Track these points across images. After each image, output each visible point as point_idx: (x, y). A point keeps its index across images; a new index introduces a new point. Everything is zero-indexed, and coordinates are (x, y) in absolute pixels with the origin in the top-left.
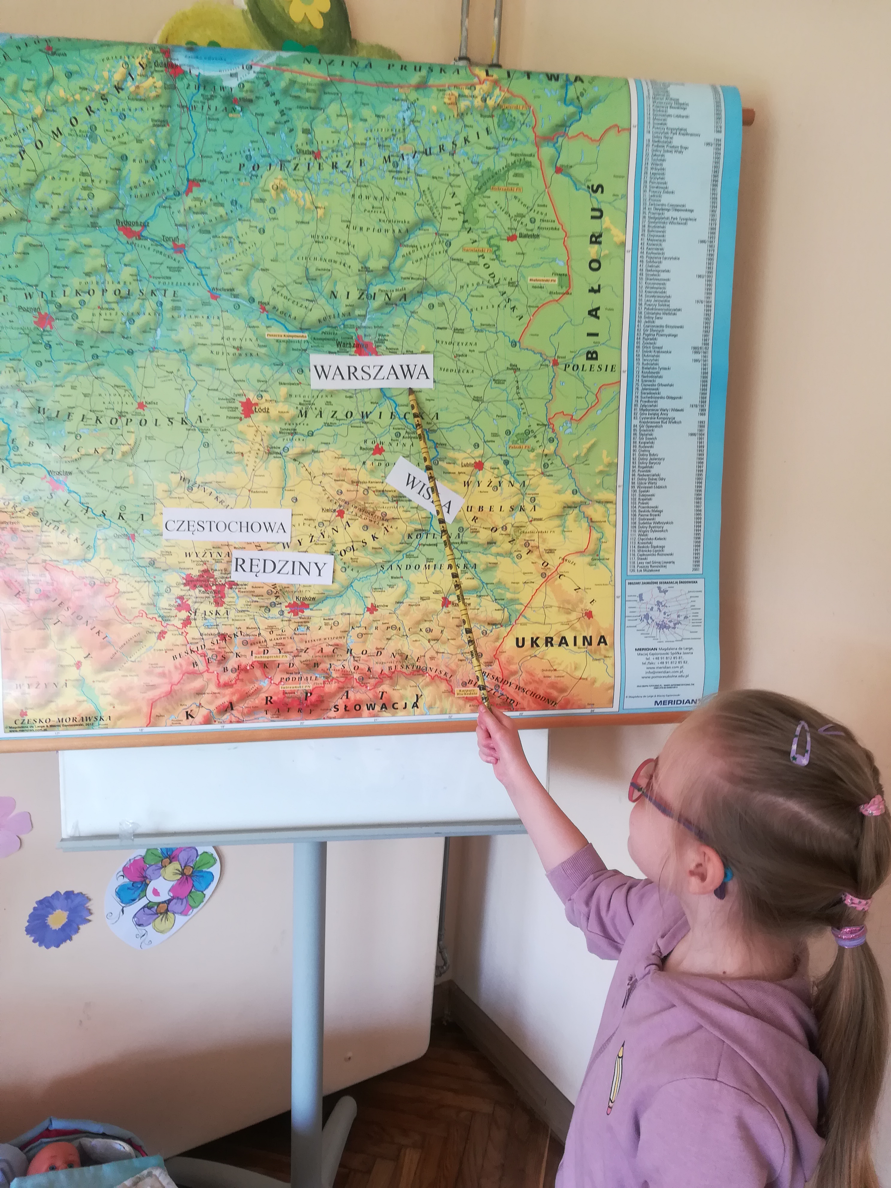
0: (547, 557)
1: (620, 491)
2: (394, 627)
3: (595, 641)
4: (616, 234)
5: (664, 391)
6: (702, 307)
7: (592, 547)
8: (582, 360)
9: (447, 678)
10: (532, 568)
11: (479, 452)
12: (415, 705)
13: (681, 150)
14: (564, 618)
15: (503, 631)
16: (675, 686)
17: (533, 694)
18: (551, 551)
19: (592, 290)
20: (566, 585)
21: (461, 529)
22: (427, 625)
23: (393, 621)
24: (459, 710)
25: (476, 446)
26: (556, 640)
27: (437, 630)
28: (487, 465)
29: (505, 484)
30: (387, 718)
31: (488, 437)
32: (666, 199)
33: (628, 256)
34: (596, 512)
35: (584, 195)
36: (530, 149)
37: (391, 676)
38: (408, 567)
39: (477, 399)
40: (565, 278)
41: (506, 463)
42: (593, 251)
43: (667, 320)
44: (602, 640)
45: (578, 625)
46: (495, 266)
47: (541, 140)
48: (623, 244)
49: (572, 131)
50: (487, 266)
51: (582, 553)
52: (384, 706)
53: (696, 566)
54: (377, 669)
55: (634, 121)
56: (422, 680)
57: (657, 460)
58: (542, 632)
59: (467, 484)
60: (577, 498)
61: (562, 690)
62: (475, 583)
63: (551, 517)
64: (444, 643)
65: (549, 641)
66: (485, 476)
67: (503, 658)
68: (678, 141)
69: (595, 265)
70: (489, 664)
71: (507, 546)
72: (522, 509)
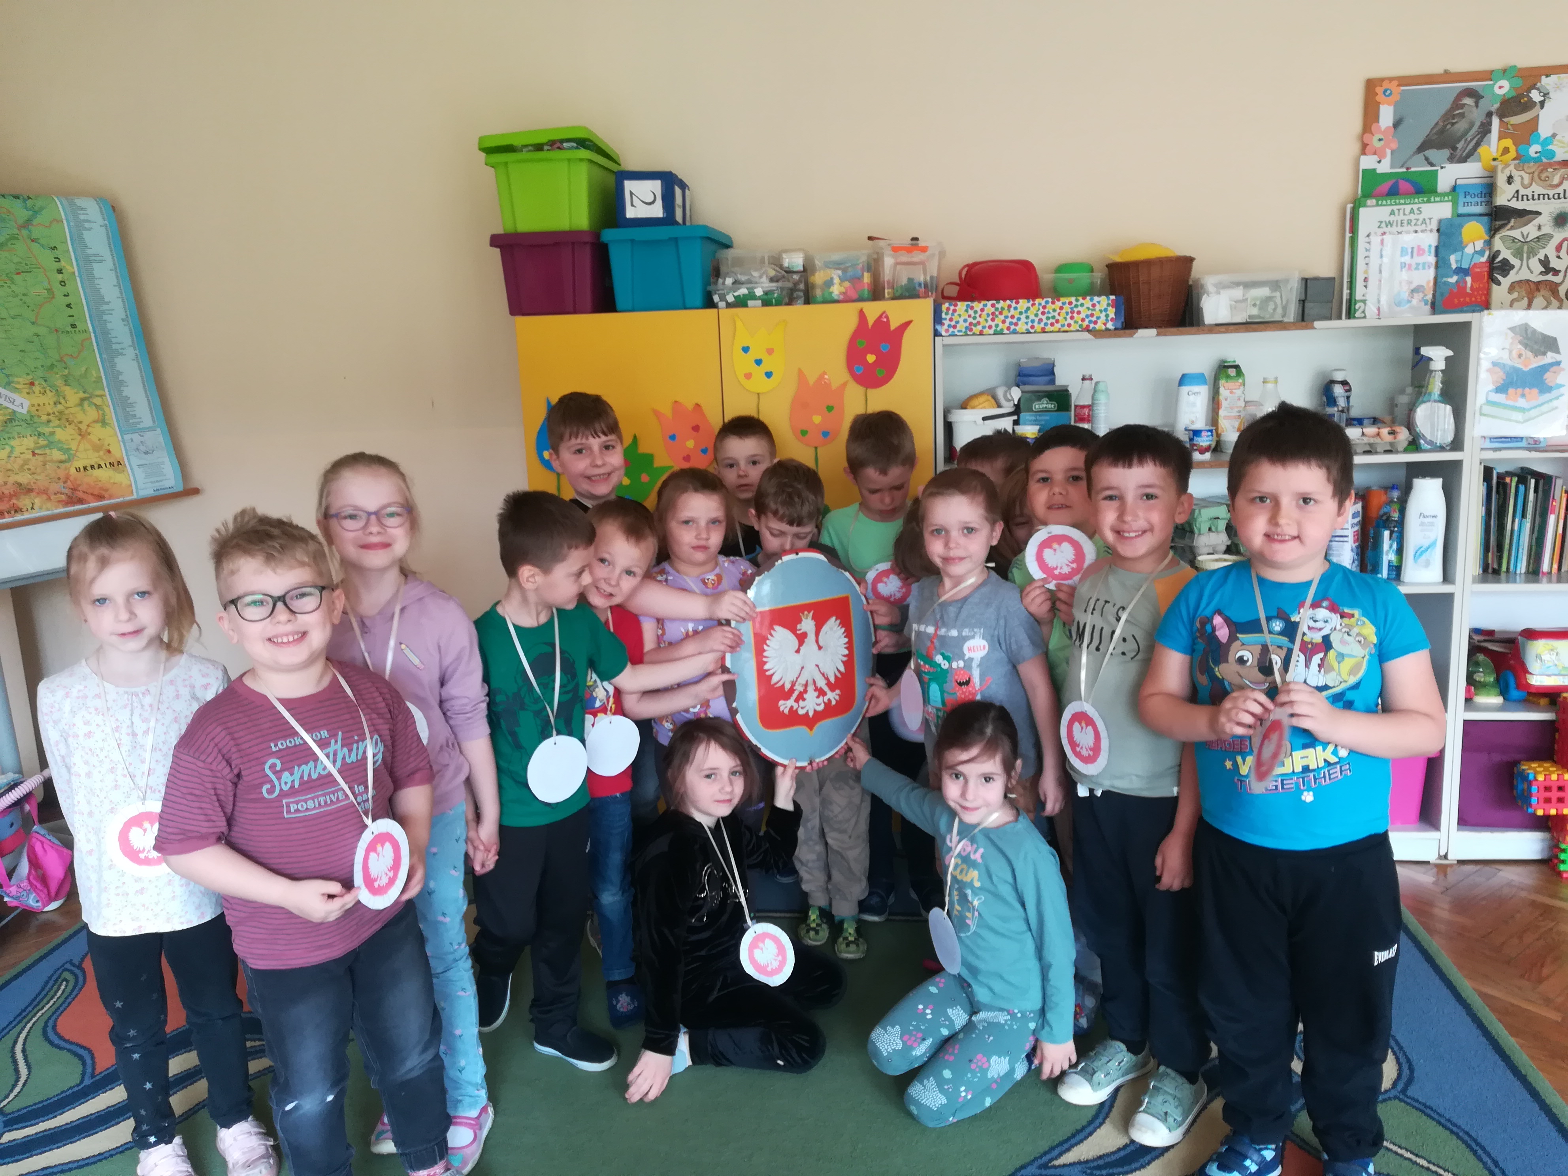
0: (80, 425)
1: (106, 390)
2: (10, 470)
3: (116, 464)
4: (68, 267)
5: (114, 340)
6: (120, 300)
7: (101, 418)
8: (69, 329)
9: (44, 492)
10: (73, 432)
11: (30, 377)
12: (32, 508)
13: (90, 229)
14: (97, 454)
15: (68, 465)
16: (161, 481)
17: (92, 494)
18: (81, 422)
19: (65, 295)
20: (93, 438)
21: (32, 416)
22: (26, 467)
23: (9, 467)
24: (57, 508)
25: (28, 374)
26: (96, 466)
27: (32, 468)
28: (36, 383)
29: (48, 392)
30: (19, 517)
31: (33, 369)
32: (89, 251)
33: (78, 279)
34: (97, 401)
35: (49, 252)
36: (16, 231)
37: (15, 495)
38: (9, 438)
39: (22, 351)
40: (50, 291)
41: (46, 381)
42: (60, 277)
43: (105, 307)
44: (119, 463)
45: (105, 457)
46: (14, 287)
47: (20, 227)
48: (74, 273)
49: (35, 222)
50: (9, 287)
51: (96, 422)
52: (16, 511)
53: (154, 421)
54: (7, 492)
55: (63, 217)
56: (33, 495)
57: (120, 373)
58: (88, 463)
59: (28, 393)
60: (86, 395)
61: (106, 490)
62: (46, 442)
63: (75, 406)
64: (39, 474)
65: (92, 467)
66: (37, 389)
67: (72, 478)
68: (87, 225)
69: (63, 283)
70: (65, 482)
71: (58, 422)
72: (60, 403)
